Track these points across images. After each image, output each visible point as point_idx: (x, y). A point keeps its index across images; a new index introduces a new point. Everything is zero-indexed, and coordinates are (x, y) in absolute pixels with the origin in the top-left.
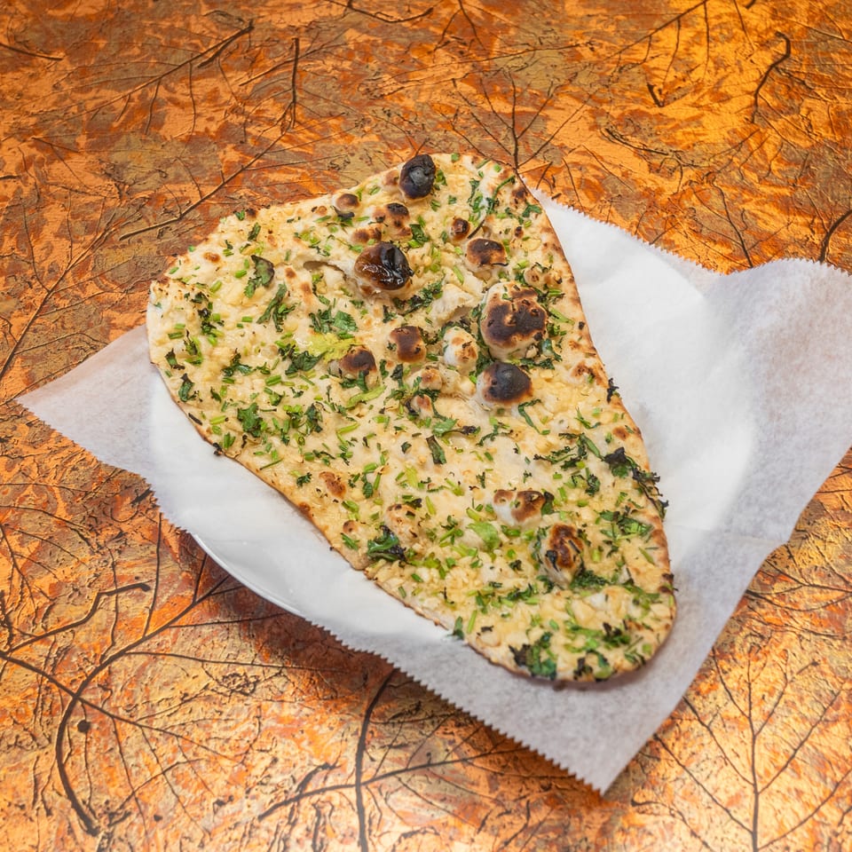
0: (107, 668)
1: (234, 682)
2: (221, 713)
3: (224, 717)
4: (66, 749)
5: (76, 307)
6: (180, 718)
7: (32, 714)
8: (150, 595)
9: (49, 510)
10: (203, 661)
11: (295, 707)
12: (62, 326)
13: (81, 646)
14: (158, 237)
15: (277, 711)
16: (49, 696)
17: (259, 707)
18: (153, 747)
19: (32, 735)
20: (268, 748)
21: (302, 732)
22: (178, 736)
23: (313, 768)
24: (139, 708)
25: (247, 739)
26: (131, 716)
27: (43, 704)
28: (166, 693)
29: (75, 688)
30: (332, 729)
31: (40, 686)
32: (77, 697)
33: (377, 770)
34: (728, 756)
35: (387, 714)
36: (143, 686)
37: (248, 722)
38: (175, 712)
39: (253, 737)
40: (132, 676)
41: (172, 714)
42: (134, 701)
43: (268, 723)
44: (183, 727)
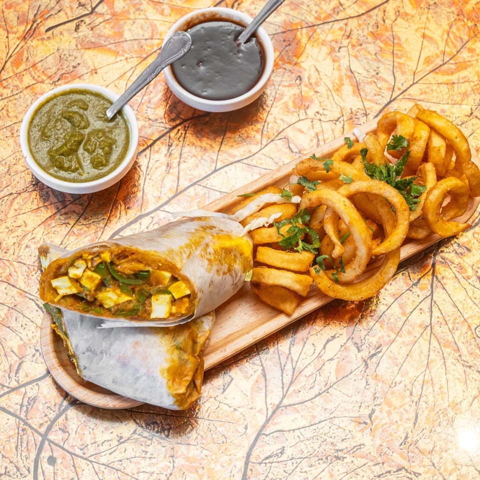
0: (64, 415)
2: (147, 452)
3: (148, 455)
5: (16, 97)
6: (118, 455)
7: (14, 450)
9: (12, 282)
10: (131, 411)
11: (197, 449)
12: (8, 115)
13: (45, 397)
14: (76, 30)
15: (185, 452)
16: (25, 437)
17: (173, 449)
19: (16, 467)
21: (203, 468)
22: (117, 470)
24: (89, 447)
25: (165, 473)
26: (84, 454)
27: (22, 442)
28: (108, 436)
29: (42, 430)
30: (223, 467)
31: (18, 428)
32: (45, 436)
35: (261, 456)
36: (91, 430)
37: (165, 460)
38: (115, 451)
39: (169, 472)
40: (82, 422)
41: (112, 453)
42: (85, 442)
43: (179, 461)
44: (120, 463)
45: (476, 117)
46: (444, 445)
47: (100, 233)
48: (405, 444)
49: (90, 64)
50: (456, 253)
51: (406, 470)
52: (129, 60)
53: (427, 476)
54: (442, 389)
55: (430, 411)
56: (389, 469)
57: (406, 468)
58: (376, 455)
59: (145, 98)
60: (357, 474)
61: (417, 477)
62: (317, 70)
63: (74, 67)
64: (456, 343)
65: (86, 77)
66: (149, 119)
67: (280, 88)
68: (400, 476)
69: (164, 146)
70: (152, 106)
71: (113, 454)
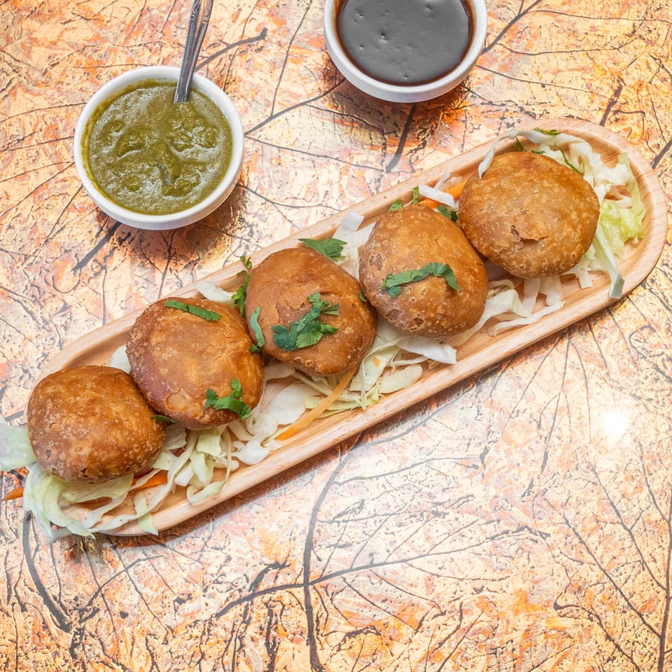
4: (33, 544)
18: (115, 543)
20: (222, 545)
23: (263, 567)
33: (324, 571)
34: (646, 559)
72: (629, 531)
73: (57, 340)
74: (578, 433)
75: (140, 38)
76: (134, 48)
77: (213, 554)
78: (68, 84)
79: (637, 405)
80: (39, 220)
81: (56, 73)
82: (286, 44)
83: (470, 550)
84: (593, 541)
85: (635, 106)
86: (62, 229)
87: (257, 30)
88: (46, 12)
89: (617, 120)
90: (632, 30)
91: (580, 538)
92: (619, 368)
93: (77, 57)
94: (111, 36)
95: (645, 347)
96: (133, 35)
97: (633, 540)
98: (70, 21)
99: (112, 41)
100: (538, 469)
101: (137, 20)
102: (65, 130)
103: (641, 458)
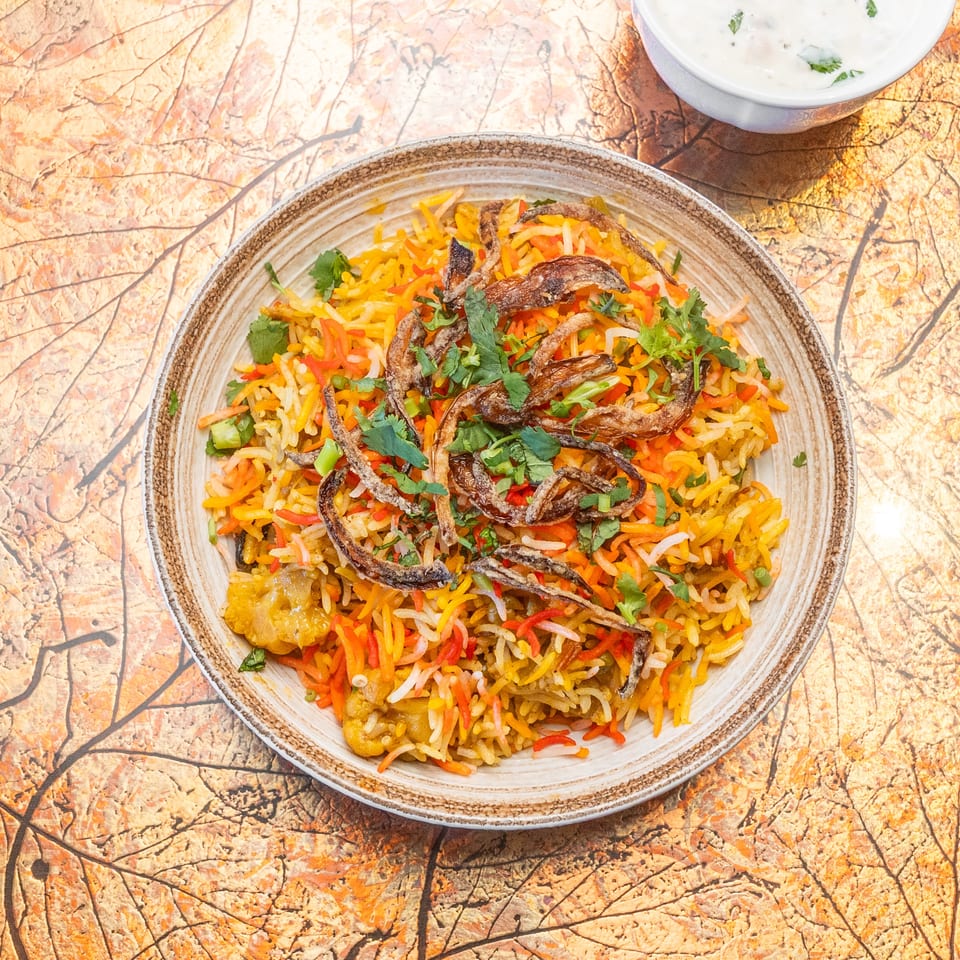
0: (64, 775)
1: (245, 800)
2: (231, 849)
3: (234, 855)
4: (19, 906)
8: (116, 651)
10: (199, 765)
11: (332, 842)
13: (24, 738)
15: (308, 848)
17: (282, 841)
18: (140, 903)
20: (298, 904)
21: (344, 879)
22: (172, 887)
23: (358, 937)
24: (115, 839)
25: (268, 891)
26: (105, 854)
28: (152, 817)
29: (22, 806)
30: (384, 876)
32: (26, 819)
33: (447, 942)
34: (920, 921)
36: (118, 805)
37: (268, 865)
38: (166, 847)
39: (275, 888)
40: (101, 789)
41: (161, 851)
42: (107, 831)
43: (297, 867)
44: (178, 872)
45: (913, 126)
46: (827, 826)
47: (132, 392)
48: (749, 824)
49: (109, 21)
50: (863, 421)
51: (750, 878)
52: (189, 12)
53: (791, 889)
54: (826, 711)
55: (801, 756)
56: (716, 875)
57: (750, 872)
58: (690, 848)
59: (223, 95)
60: (651, 888)
61: (771, 891)
62: (583, 28)
63: (76, 29)
64: (857, 614)
65: (100, 50)
66: (233, 141)
67: (506, 68)
68: (736, 889)
69: (264, 201)
70: (240, 114)
71: (162, 854)
72: (896, 878)
73: (54, 594)
74: (821, 732)
75: (175, 131)
76: (167, 147)
77: (286, 917)
78: (69, 203)
79: (907, 688)
80: (27, 411)
81: (50, 186)
82: (392, 140)
83: (662, 909)
84: (842, 894)
85: (905, 233)
86: (61, 425)
87: (348, 118)
88: (36, 92)
89: (878, 254)
90: (900, 115)
91: (824, 890)
92: (881, 632)
93: (81, 162)
94: (131, 129)
95: (919, 599)
96: (164, 127)
97: (902, 891)
98: (72, 106)
99: (134, 136)
100: (762, 785)
101: (170, 104)
102: (64, 274)
103: (913, 767)
